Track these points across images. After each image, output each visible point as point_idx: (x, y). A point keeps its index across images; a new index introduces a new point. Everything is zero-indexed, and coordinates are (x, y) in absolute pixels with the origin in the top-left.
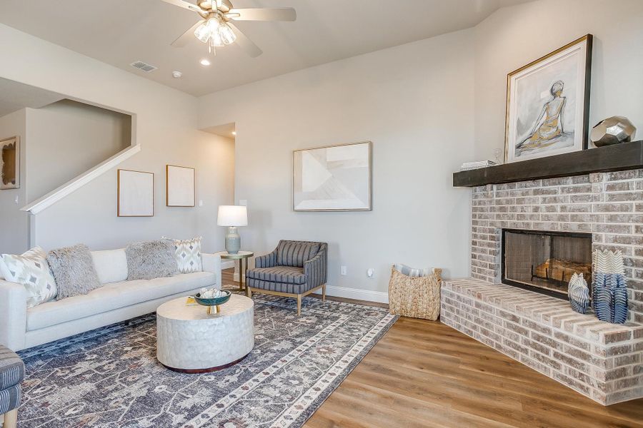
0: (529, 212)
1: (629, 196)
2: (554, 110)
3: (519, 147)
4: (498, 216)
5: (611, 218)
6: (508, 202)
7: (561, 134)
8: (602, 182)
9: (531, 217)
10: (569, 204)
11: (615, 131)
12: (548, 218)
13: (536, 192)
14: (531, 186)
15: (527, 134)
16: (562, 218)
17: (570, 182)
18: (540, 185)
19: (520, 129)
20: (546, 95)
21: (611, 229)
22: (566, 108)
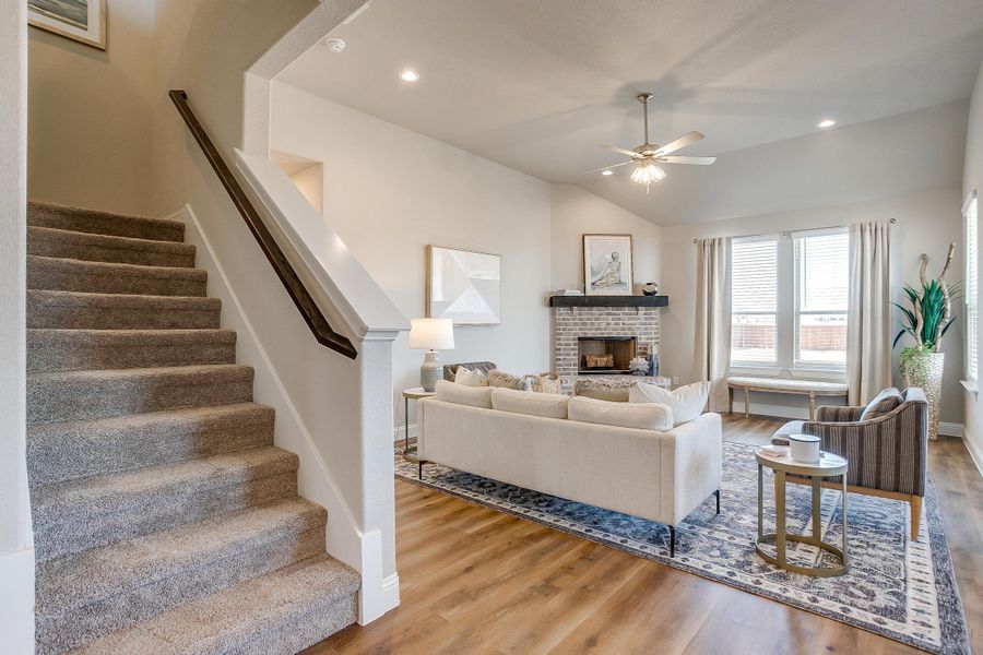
0: (603, 326)
1: (652, 318)
2: (615, 268)
3: (593, 284)
4: (581, 329)
5: (646, 329)
6: (588, 319)
7: (620, 283)
8: (642, 310)
9: (605, 329)
10: (626, 322)
11: (656, 289)
12: (615, 329)
13: (608, 314)
14: (605, 310)
15: (598, 277)
16: (623, 329)
17: (627, 310)
18: (610, 310)
19: (594, 273)
20: (609, 257)
21: (646, 334)
22: (622, 268)
